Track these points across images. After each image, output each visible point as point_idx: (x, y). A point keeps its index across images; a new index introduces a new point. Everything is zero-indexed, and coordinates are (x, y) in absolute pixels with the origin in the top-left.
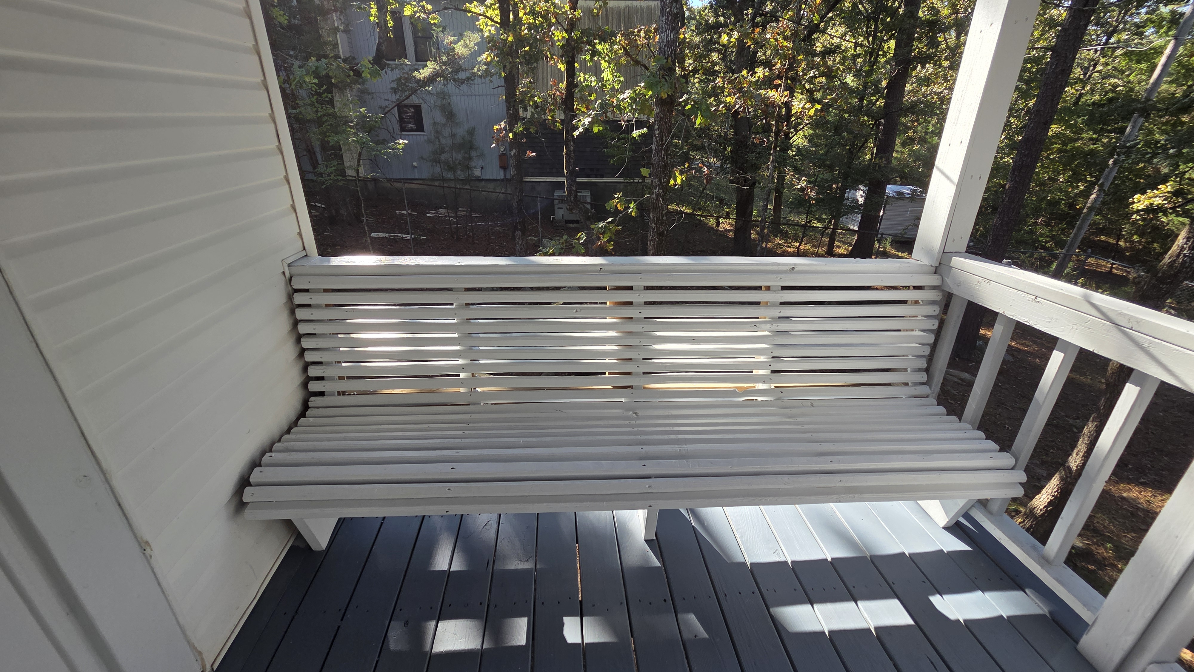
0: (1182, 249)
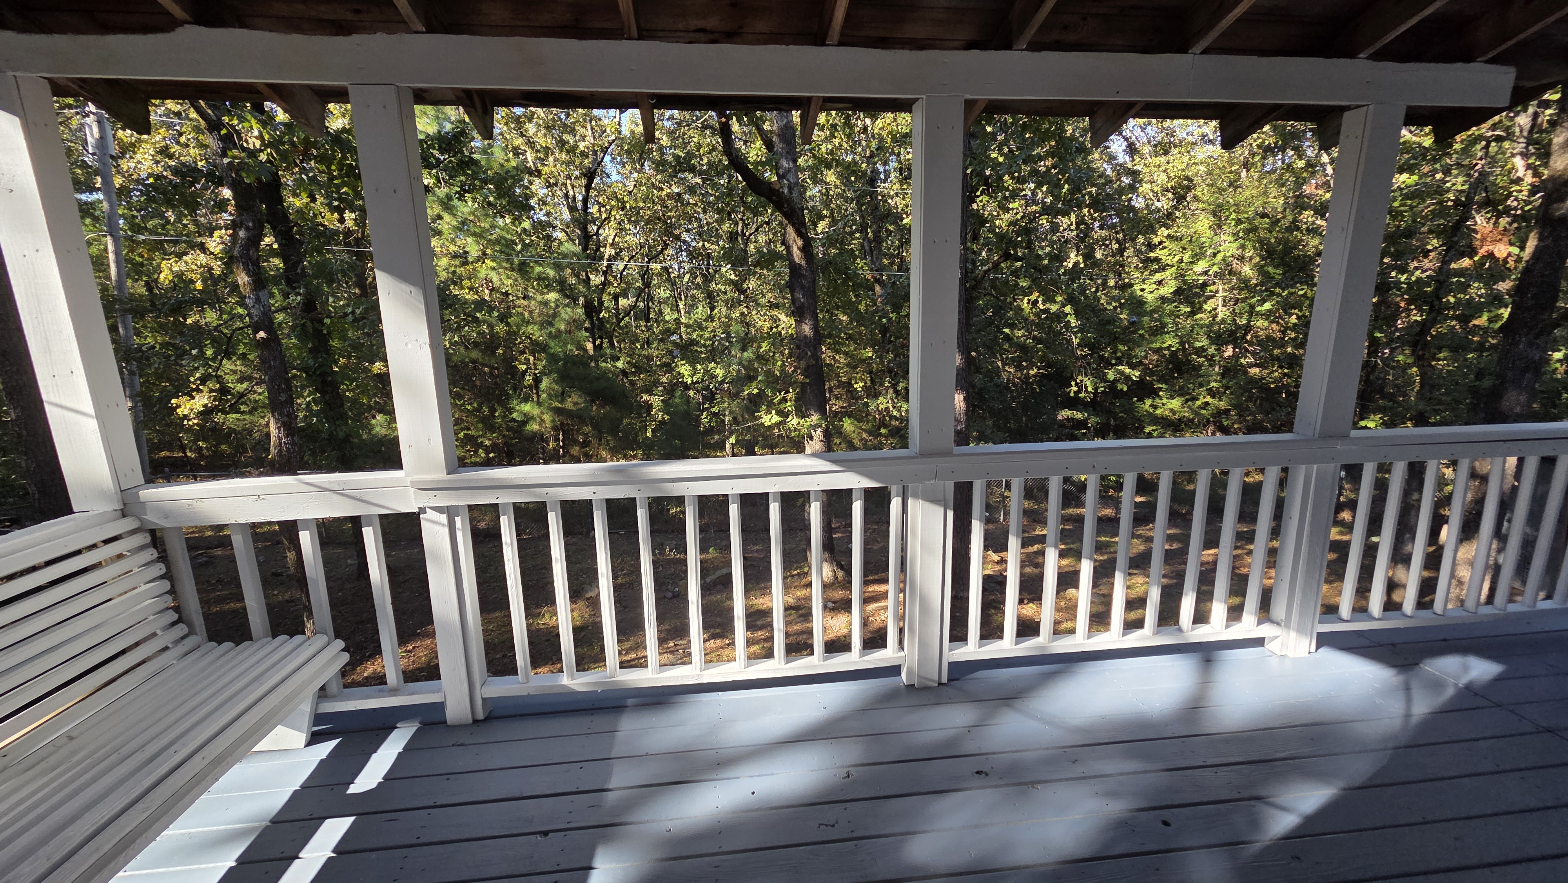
0: (280, 439)
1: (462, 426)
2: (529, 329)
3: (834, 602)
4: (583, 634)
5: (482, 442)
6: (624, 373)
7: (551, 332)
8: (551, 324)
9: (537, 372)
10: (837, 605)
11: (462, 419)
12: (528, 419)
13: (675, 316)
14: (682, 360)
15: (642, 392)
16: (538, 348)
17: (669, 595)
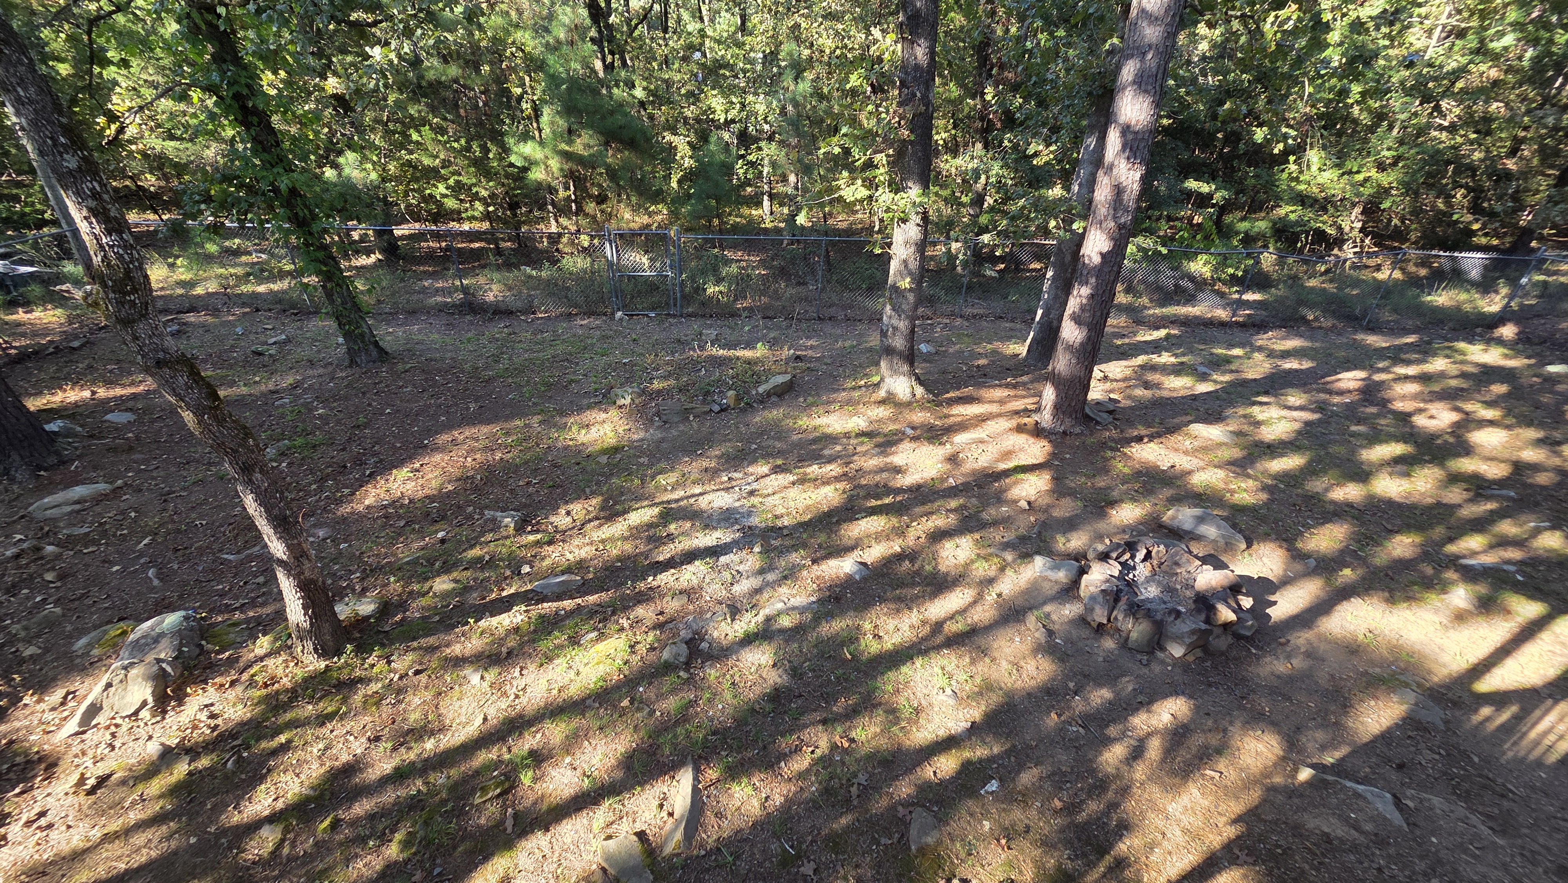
1: (451, 169)
2: (520, 36)
3: (913, 428)
4: (619, 456)
5: (477, 192)
6: (642, 104)
7: (548, 43)
8: (547, 30)
9: (535, 98)
10: (918, 432)
11: (449, 161)
12: (530, 163)
13: (698, 26)
14: (713, 88)
15: (664, 130)
16: (535, 65)
17: (716, 408)
